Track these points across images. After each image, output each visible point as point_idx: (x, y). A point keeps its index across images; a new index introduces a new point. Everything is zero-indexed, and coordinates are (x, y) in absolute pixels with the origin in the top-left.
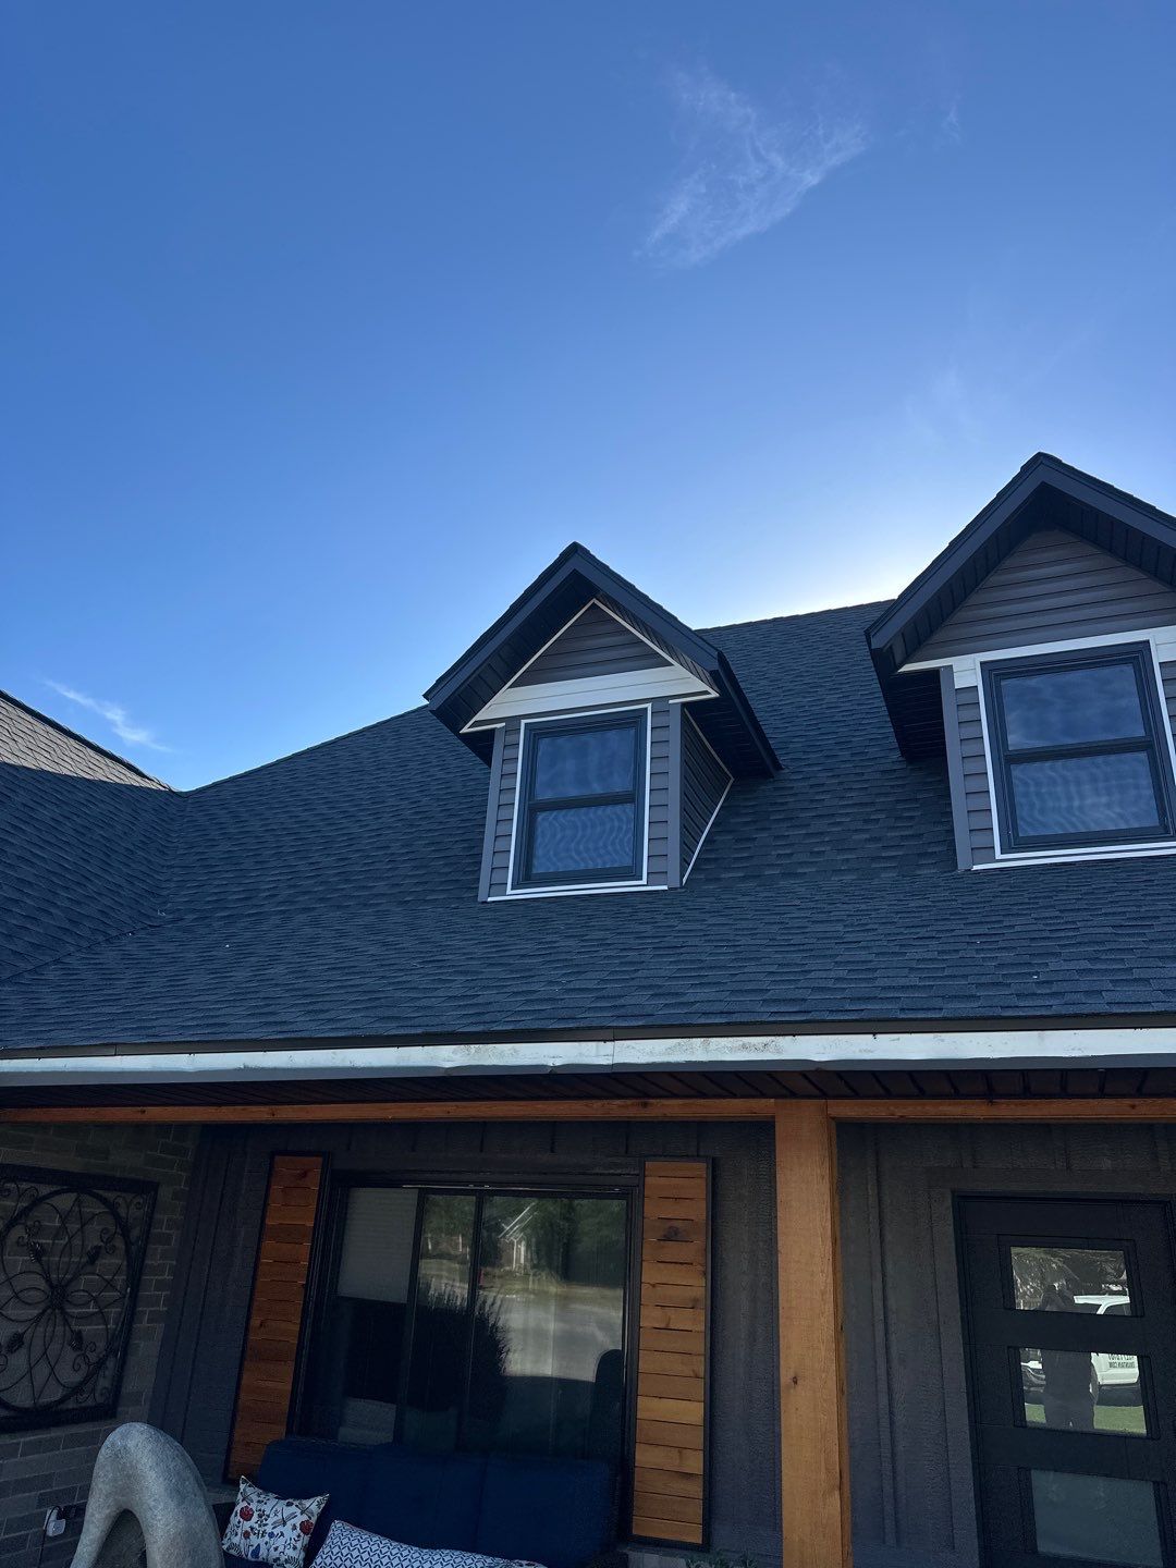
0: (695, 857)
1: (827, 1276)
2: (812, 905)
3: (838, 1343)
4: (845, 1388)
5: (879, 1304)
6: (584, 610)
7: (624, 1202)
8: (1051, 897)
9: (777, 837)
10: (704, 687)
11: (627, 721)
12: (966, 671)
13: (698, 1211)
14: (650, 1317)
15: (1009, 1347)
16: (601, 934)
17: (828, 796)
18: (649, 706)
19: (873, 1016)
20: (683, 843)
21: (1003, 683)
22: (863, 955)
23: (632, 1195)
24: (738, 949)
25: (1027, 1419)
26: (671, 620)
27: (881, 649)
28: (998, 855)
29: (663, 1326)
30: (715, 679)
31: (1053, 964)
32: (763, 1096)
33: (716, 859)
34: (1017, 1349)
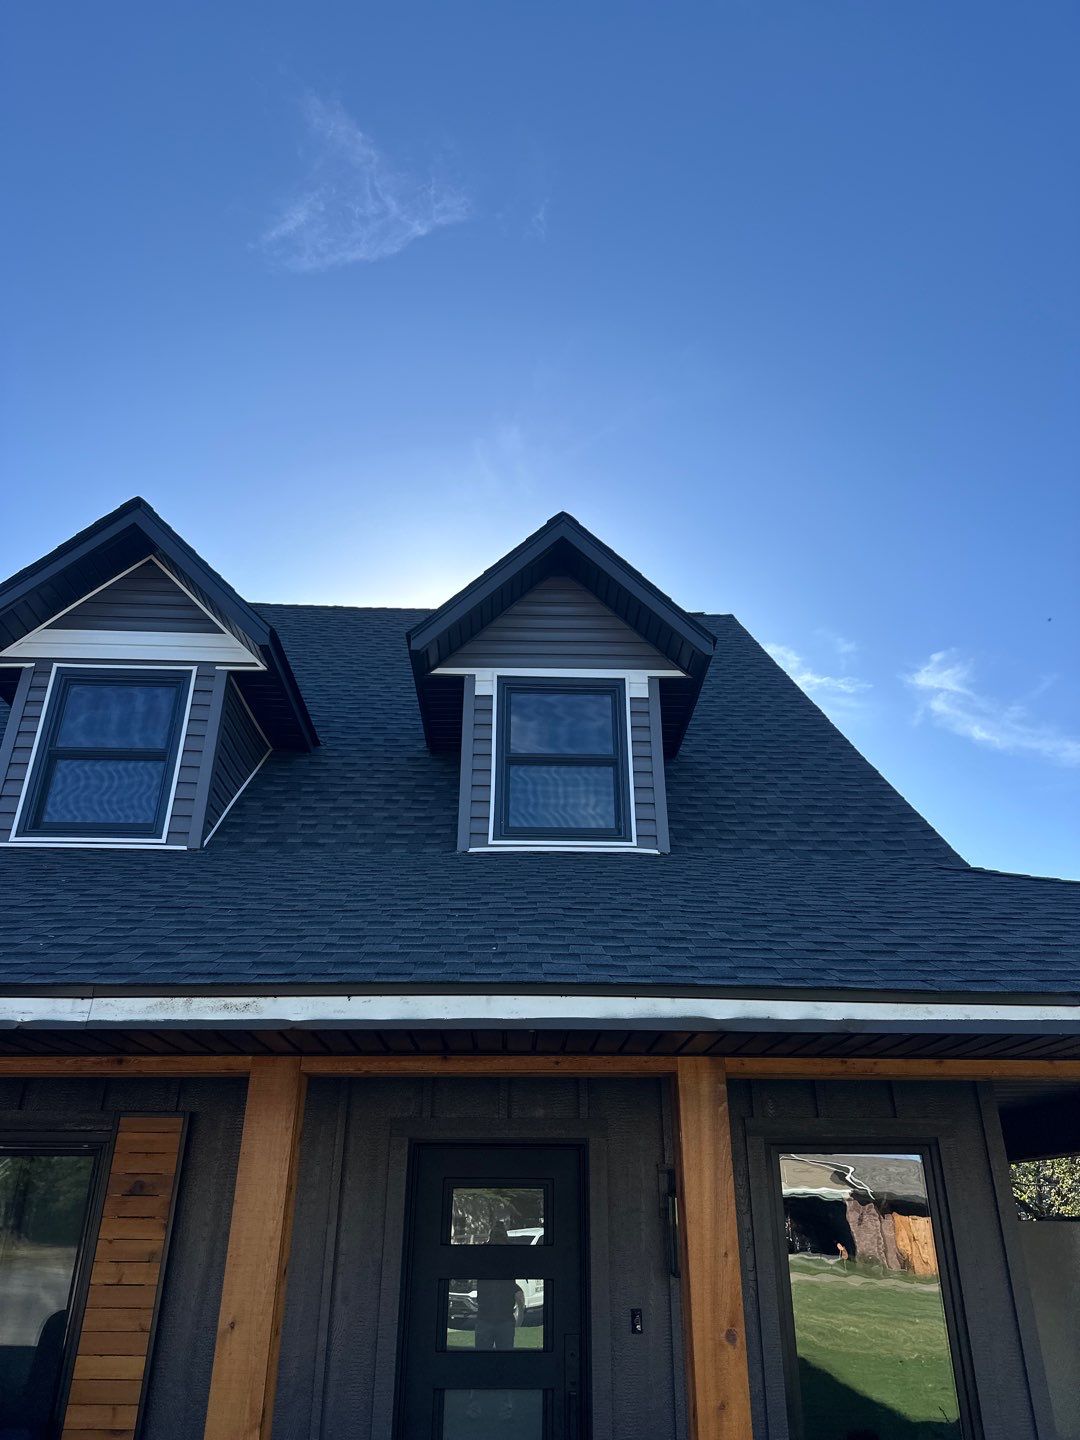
0: (220, 822)
1: (277, 1223)
2: (326, 874)
3: (278, 1285)
4: (280, 1330)
5: (331, 1247)
6: (140, 563)
7: (93, 1158)
8: (524, 880)
9: (304, 808)
10: (254, 659)
11: (169, 681)
12: (485, 681)
13: (169, 1166)
14: (102, 1274)
15: (440, 1280)
16: (104, 890)
17: (359, 775)
18: (194, 669)
19: (351, 979)
20: (210, 805)
21: (513, 695)
22: (358, 923)
23: (100, 1151)
24: (243, 913)
25: (449, 1343)
26: (228, 590)
27: (419, 651)
28: (491, 841)
29: (115, 1281)
30: (264, 653)
31: (512, 938)
32: (243, 1053)
33: (242, 824)
34: (448, 1280)
